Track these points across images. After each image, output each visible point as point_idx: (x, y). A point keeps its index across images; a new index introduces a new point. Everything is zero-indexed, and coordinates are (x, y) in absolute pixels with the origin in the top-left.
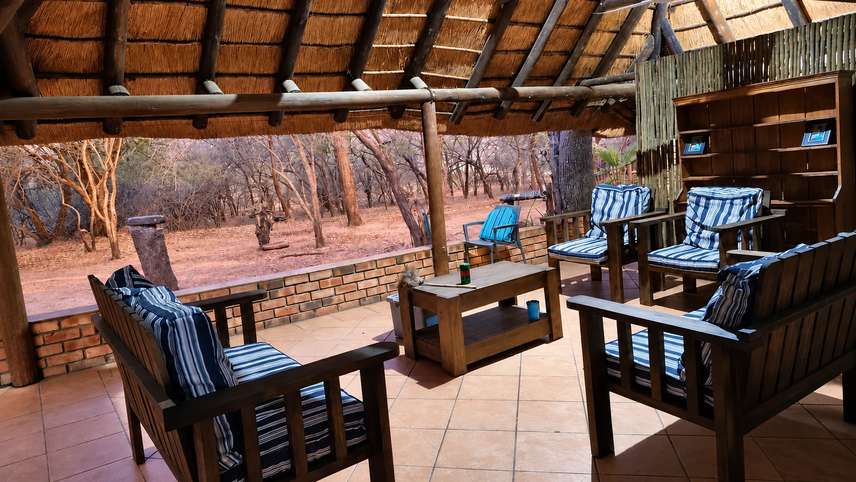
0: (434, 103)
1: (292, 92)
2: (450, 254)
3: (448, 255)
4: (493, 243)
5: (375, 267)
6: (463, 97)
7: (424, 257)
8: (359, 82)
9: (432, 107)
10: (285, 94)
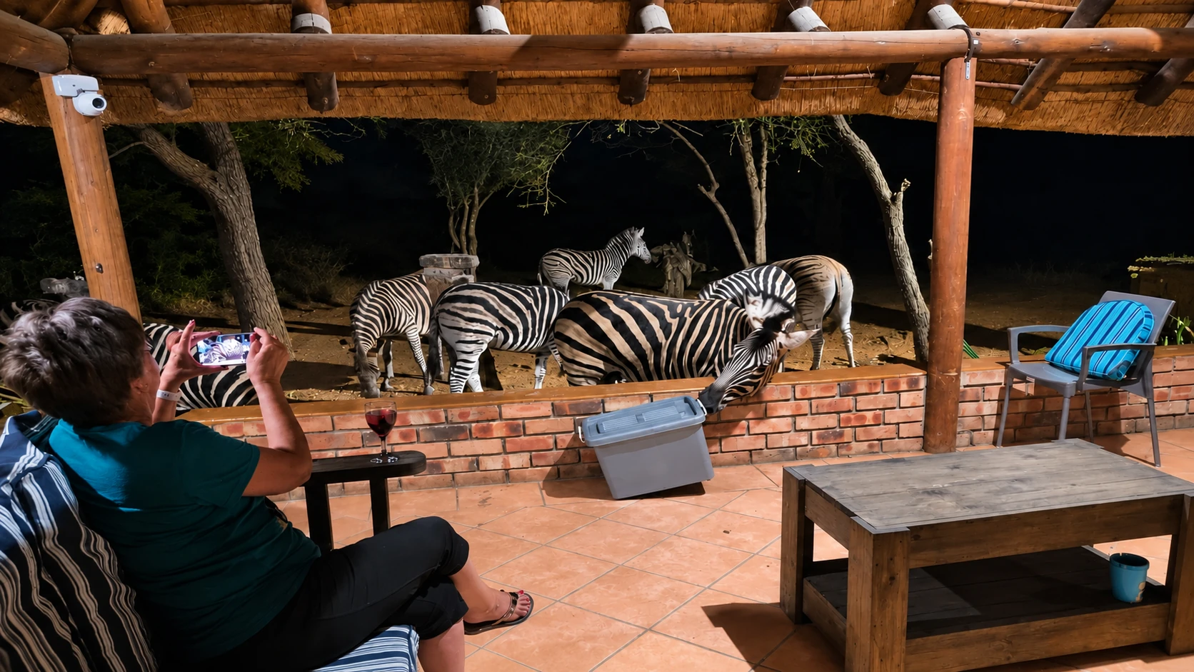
0: (974, 60)
1: (654, 30)
2: (965, 386)
3: (962, 388)
4: (1076, 378)
5: (790, 396)
6: (1054, 46)
7: (904, 387)
8: (806, 15)
9: (968, 69)
10: (637, 36)
